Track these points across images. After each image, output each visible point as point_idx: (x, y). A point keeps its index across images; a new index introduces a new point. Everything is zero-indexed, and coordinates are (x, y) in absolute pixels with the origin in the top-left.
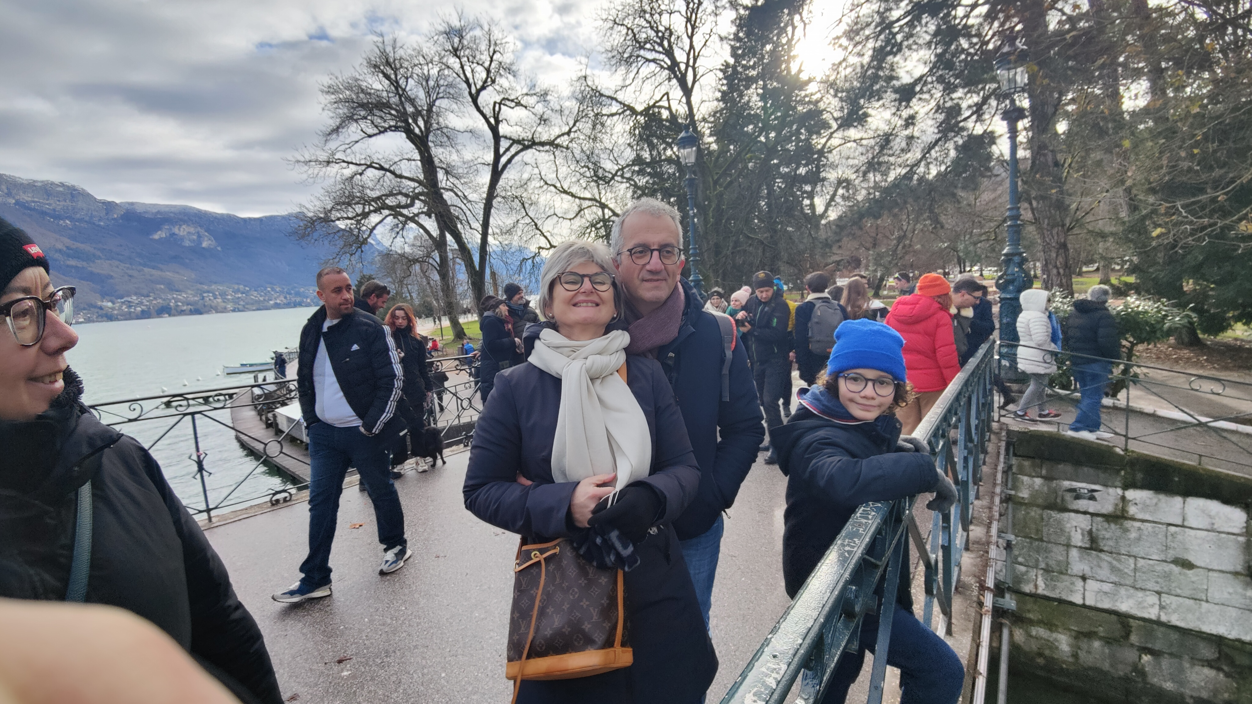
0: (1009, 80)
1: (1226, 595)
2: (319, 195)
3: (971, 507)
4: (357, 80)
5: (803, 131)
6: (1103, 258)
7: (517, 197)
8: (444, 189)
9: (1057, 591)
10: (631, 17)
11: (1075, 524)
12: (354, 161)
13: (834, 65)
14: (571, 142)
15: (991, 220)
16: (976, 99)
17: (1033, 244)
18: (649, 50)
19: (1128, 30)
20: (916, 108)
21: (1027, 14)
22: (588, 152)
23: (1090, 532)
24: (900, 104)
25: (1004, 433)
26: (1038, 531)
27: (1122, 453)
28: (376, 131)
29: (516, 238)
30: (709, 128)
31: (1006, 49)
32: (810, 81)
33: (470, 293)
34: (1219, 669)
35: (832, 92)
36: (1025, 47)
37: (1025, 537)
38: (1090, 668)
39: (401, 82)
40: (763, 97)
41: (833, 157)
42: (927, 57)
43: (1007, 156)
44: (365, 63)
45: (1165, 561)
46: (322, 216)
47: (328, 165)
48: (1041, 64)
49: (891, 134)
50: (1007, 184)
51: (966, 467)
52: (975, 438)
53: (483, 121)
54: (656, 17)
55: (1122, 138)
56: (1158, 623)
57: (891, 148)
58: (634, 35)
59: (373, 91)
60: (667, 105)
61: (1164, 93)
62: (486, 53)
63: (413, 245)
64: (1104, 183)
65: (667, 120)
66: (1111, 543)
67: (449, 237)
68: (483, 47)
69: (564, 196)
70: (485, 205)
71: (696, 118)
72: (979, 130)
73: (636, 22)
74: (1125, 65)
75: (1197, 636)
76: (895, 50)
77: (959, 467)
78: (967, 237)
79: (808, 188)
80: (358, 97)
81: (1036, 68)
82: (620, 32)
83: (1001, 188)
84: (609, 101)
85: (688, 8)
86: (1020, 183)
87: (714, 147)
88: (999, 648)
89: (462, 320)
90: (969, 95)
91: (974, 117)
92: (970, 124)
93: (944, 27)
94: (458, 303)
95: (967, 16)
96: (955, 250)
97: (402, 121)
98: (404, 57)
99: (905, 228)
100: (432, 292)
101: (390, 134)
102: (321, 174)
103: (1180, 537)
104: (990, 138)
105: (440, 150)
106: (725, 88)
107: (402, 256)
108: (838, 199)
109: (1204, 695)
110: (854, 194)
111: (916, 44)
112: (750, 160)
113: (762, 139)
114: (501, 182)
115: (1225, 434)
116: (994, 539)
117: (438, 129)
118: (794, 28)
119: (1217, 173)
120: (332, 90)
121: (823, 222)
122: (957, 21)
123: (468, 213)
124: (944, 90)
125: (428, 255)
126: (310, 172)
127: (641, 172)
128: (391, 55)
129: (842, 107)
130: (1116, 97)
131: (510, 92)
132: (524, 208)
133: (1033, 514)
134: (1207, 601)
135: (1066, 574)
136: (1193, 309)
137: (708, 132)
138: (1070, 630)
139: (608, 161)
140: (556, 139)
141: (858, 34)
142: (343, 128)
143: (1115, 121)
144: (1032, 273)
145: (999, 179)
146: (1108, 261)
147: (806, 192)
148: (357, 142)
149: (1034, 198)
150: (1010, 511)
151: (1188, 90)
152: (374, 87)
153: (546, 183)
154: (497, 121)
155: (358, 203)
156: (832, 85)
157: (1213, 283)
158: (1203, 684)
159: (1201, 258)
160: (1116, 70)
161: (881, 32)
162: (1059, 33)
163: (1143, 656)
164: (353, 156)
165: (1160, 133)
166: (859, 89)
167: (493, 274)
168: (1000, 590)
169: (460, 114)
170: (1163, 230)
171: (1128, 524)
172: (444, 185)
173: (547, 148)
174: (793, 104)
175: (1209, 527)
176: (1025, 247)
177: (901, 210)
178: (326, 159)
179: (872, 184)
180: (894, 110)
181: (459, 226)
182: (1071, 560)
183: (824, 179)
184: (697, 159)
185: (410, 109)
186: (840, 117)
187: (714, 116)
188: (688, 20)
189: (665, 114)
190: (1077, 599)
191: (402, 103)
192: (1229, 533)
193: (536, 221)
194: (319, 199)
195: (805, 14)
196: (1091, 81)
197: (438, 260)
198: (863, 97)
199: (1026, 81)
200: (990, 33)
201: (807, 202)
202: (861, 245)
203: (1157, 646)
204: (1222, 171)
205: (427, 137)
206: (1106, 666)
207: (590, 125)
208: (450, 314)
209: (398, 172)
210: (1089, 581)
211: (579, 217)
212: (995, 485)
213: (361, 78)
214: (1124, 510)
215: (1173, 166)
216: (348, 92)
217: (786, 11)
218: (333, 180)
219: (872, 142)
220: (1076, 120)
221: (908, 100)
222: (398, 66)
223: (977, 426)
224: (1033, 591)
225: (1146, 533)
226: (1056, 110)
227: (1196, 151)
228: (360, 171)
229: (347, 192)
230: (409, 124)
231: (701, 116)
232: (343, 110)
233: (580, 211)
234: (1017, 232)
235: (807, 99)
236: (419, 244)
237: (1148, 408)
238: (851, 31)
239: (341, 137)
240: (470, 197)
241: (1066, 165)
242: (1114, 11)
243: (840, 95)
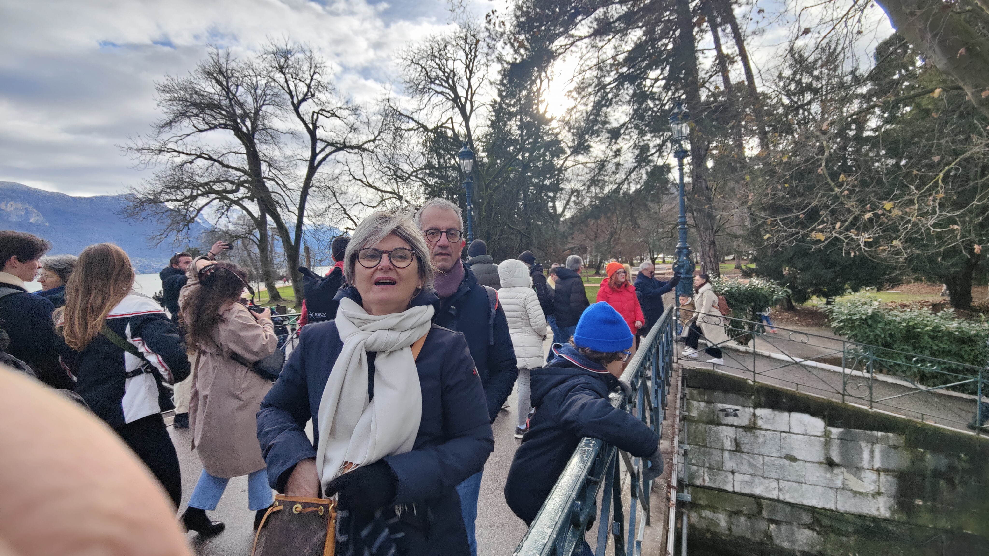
0: (678, 131)
1: (816, 478)
2: (149, 179)
3: (661, 426)
4: (192, 83)
5: (547, 154)
6: (736, 251)
7: (329, 188)
8: (266, 178)
9: (717, 483)
10: (425, 60)
11: (726, 434)
12: (185, 151)
13: (568, 109)
14: (376, 147)
15: (669, 224)
16: (658, 141)
17: (695, 241)
18: (438, 85)
19: (746, 105)
20: (621, 144)
21: (688, 89)
22: (390, 157)
23: (735, 439)
24: (611, 140)
25: (680, 371)
26: (704, 440)
27: (752, 383)
28: (206, 127)
29: (327, 219)
30: (483, 146)
31: (676, 111)
32: (552, 119)
33: (286, 264)
34: (814, 530)
35: (567, 128)
36: (687, 110)
37: (696, 445)
38: (739, 537)
39: (232, 88)
40: (520, 128)
41: (568, 174)
42: (628, 110)
43: (678, 181)
44: (200, 70)
45: (780, 457)
46: (152, 197)
47: (159, 153)
48: (698, 122)
49: (606, 161)
50: (678, 200)
51: (656, 398)
52: (662, 375)
53: (303, 126)
54: (444, 61)
55: (744, 175)
56: (779, 501)
57: (606, 171)
58: (427, 73)
59: (205, 94)
60: (451, 127)
61: (768, 147)
62: (308, 73)
63: (237, 224)
64: (735, 203)
65: (451, 138)
66: (748, 446)
67: (269, 218)
68: (305, 67)
69: (369, 189)
70: (302, 193)
71: (473, 138)
72: (660, 162)
73: (428, 63)
74: (745, 127)
75: (801, 508)
76: (607, 104)
77: (652, 397)
78: (655, 234)
79: (551, 194)
80: (191, 97)
81: (694, 125)
82: (416, 69)
83: (675, 202)
84: (407, 120)
85: (467, 58)
86: (686, 200)
87: (486, 160)
88: (682, 528)
89: (279, 285)
90: (654, 139)
91: (658, 153)
92: (655, 158)
93: (638, 92)
94: (275, 272)
95: (652, 86)
96: (647, 243)
97: (231, 121)
98: (236, 68)
99: (615, 226)
100: (252, 262)
101: (219, 131)
102: (153, 160)
103: (788, 440)
104: (667, 168)
105: (265, 146)
106: (493, 118)
107: (226, 233)
108: (572, 204)
109: (806, 549)
110: (582, 200)
111: (621, 101)
112: (511, 172)
113: (520, 157)
114: (317, 175)
115: (809, 369)
116: (676, 449)
117: (263, 129)
118: (541, 81)
119: (798, 200)
120: (167, 89)
121: (562, 219)
122: (646, 89)
123: (287, 198)
124: (639, 134)
125: (250, 233)
126: (141, 159)
127: (431, 175)
128: (224, 65)
129: (574, 140)
130: (740, 147)
131: (327, 104)
132: (335, 196)
133: (700, 428)
134: (805, 483)
135: (722, 470)
136: (789, 287)
137: (481, 149)
138: (726, 510)
139: (405, 164)
140: (363, 144)
141: (583, 90)
142: (176, 122)
143: (740, 163)
144: (695, 260)
145: (673, 196)
146: (739, 255)
147: (549, 197)
148: (188, 135)
149: (695, 210)
150: (686, 427)
151: (781, 146)
152: (207, 90)
153: (355, 178)
154: (315, 127)
155: (186, 188)
156: (568, 123)
157: (799, 269)
158: (805, 541)
159: (792, 254)
160: (740, 130)
161: (598, 91)
162: (707, 103)
163: (770, 525)
164: (184, 147)
165: (766, 173)
166: (585, 127)
167: (307, 249)
168: (681, 486)
169: (283, 119)
170: (770, 236)
171: (758, 432)
172: (266, 175)
173: (356, 150)
174: (541, 134)
175: (804, 433)
176: (689, 243)
177: (612, 214)
178: (158, 148)
179: (593, 195)
180: (607, 144)
181: (278, 209)
182: (724, 460)
183: (562, 189)
184: (473, 168)
185: (239, 111)
186: (573, 147)
187: (486, 138)
188: (467, 67)
189: (450, 133)
190: (729, 488)
191: (231, 105)
192: (815, 436)
193: (345, 207)
194: (149, 182)
195: (549, 72)
196: (726, 136)
197: (258, 236)
198: (587, 133)
199: (688, 132)
200: (667, 98)
201: (550, 204)
202: (587, 237)
203: (778, 517)
204: (801, 199)
205: (253, 135)
206: (749, 535)
207: (391, 136)
208: (267, 280)
209: (226, 163)
210: (736, 474)
211: (381, 205)
212: (675, 408)
213: (195, 81)
214: (755, 423)
215: (775, 194)
216: (182, 92)
217: (536, 69)
218: (164, 166)
219: (593, 165)
220: (718, 161)
221: (617, 139)
222: (230, 75)
223: (663, 367)
224: (702, 484)
225: (768, 438)
226: (706, 153)
227: (786, 185)
228: (190, 160)
229: (176, 178)
230: (238, 123)
231: (476, 137)
232: (177, 107)
233: (381, 202)
234: (685, 232)
235: (550, 132)
236: (242, 223)
237: (766, 353)
238: (579, 88)
239: (174, 130)
240: (289, 186)
241: (713, 190)
242: (738, 92)
243: (572, 131)
